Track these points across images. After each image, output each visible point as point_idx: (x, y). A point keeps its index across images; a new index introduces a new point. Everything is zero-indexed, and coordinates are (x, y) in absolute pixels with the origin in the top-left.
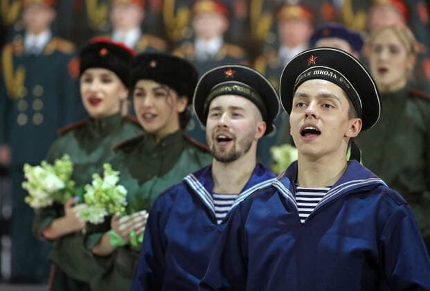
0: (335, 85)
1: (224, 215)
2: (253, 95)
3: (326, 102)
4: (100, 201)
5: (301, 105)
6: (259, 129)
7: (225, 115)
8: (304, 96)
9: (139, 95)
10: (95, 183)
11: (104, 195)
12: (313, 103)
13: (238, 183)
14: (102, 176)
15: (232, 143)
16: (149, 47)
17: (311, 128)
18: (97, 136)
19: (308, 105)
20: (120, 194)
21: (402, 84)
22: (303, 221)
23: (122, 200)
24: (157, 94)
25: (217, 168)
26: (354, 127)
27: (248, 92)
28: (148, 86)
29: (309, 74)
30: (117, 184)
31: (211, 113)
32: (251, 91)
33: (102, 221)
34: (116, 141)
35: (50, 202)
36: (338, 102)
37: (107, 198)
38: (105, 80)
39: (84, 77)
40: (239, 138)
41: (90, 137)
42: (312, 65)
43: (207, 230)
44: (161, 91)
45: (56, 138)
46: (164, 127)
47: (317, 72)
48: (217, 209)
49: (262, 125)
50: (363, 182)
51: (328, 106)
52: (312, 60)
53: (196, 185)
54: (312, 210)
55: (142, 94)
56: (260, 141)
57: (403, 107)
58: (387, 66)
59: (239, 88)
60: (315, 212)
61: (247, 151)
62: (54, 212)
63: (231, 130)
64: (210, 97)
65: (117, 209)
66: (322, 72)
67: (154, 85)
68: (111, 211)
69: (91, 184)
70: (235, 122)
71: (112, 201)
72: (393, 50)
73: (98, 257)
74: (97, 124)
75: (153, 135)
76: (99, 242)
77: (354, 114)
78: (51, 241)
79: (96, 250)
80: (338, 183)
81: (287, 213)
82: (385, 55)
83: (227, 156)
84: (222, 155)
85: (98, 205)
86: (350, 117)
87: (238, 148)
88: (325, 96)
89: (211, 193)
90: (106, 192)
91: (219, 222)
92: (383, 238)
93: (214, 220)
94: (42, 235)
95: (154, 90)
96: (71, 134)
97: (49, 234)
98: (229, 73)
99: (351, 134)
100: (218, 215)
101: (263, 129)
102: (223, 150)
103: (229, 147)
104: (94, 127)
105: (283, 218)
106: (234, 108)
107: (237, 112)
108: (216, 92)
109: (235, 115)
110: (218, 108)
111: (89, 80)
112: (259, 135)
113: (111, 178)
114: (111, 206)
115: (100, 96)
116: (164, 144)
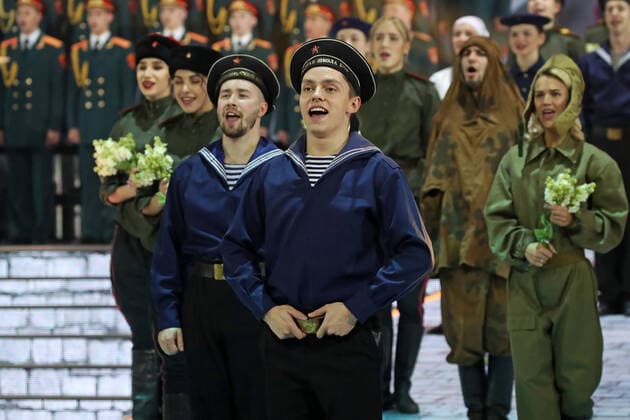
0: (336, 71)
1: (235, 182)
2: (257, 79)
3: (329, 86)
4: (150, 167)
5: (308, 89)
6: (263, 109)
7: (233, 96)
8: (310, 82)
9: (178, 83)
10: (147, 152)
11: (154, 162)
12: (318, 88)
13: (246, 154)
14: (153, 147)
15: (239, 120)
16: (192, 41)
17: (318, 109)
18: (152, 116)
19: (314, 89)
20: (168, 162)
21: (400, 67)
22: (313, 185)
23: (169, 167)
24: (193, 81)
25: (227, 142)
26: (354, 105)
27: (253, 76)
28: (186, 74)
29: (314, 62)
30: (165, 154)
31: (221, 94)
32: (256, 76)
33: (151, 184)
34: (162, 119)
35: (114, 172)
36: (339, 86)
37: (157, 165)
38: (157, 68)
39: (139, 66)
40: (245, 116)
41: (146, 117)
42: (315, 54)
43: (222, 195)
44: (197, 78)
45: (118, 118)
46: (201, 108)
47: (320, 61)
48: (229, 177)
49: (264, 105)
50: (363, 150)
51: (331, 89)
52: (315, 49)
53: (210, 157)
54: (320, 175)
55: (181, 82)
56: (262, 118)
57: (402, 88)
58: (388, 51)
59: (245, 74)
60: (323, 176)
61: (252, 126)
62: (117, 181)
63: (239, 109)
64: (221, 80)
65: (164, 175)
66: (324, 60)
67: (190, 74)
68: (159, 177)
69: (143, 152)
70: (242, 101)
71: (161, 169)
72: (393, 38)
73: (147, 217)
74: (151, 106)
75: (192, 115)
76: (148, 204)
77: (353, 93)
78: (115, 204)
79: (145, 211)
80: (342, 152)
81: (299, 178)
82: (386, 42)
83: (236, 132)
84: (231, 131)
85: (148, 170)
86: (350, 97)
87: (245, 125)
88: (329, 81)
89: (223, 163)
90: (156, 160)
91: (231, 188)
92: (381, 197)
93: (226, 186)
94: (108, 200)
95: (191, 78)
96: (131, 114)
97: (113, 199)
98: (236, 61)
99: (352, 110)
100: (229, 183)
101: (266, 108)
102: (232, 127)
103: (237, 124)
104: (149, 108)
105: (296, 182)
106: (241, 90)
107: (243, 93)
108: (227, 76)
109: (242, 96)
110: (227, 91)
111: (144, 68)
112: (262, 114)
113: (160, 149)
114: (159, 173)
115: (153, 80)
116: (201, 122)
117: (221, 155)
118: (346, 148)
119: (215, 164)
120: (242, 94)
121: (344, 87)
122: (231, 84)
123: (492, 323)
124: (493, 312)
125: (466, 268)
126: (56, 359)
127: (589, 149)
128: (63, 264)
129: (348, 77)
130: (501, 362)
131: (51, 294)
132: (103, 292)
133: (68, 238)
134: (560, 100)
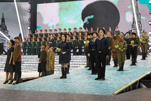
21: (109, 36)
26: (103, 34)
49: (97, 35)
61: (96, 37)
117: (93, 40)
118: (103, 37)
119: (93, 41)
120: (95, 35)
121: (103, 32)
122: (94, 34)
123: (117, 57)
124: (117, 56)
125: (114, 52)
126: (82, 64)
127: (124, 41)
128: (83, 56)
129: (103, 31)
130: (117, 60)
131: (81, 59)
132: (86, 59)
133: (83, 55)
134: (122, 37)
